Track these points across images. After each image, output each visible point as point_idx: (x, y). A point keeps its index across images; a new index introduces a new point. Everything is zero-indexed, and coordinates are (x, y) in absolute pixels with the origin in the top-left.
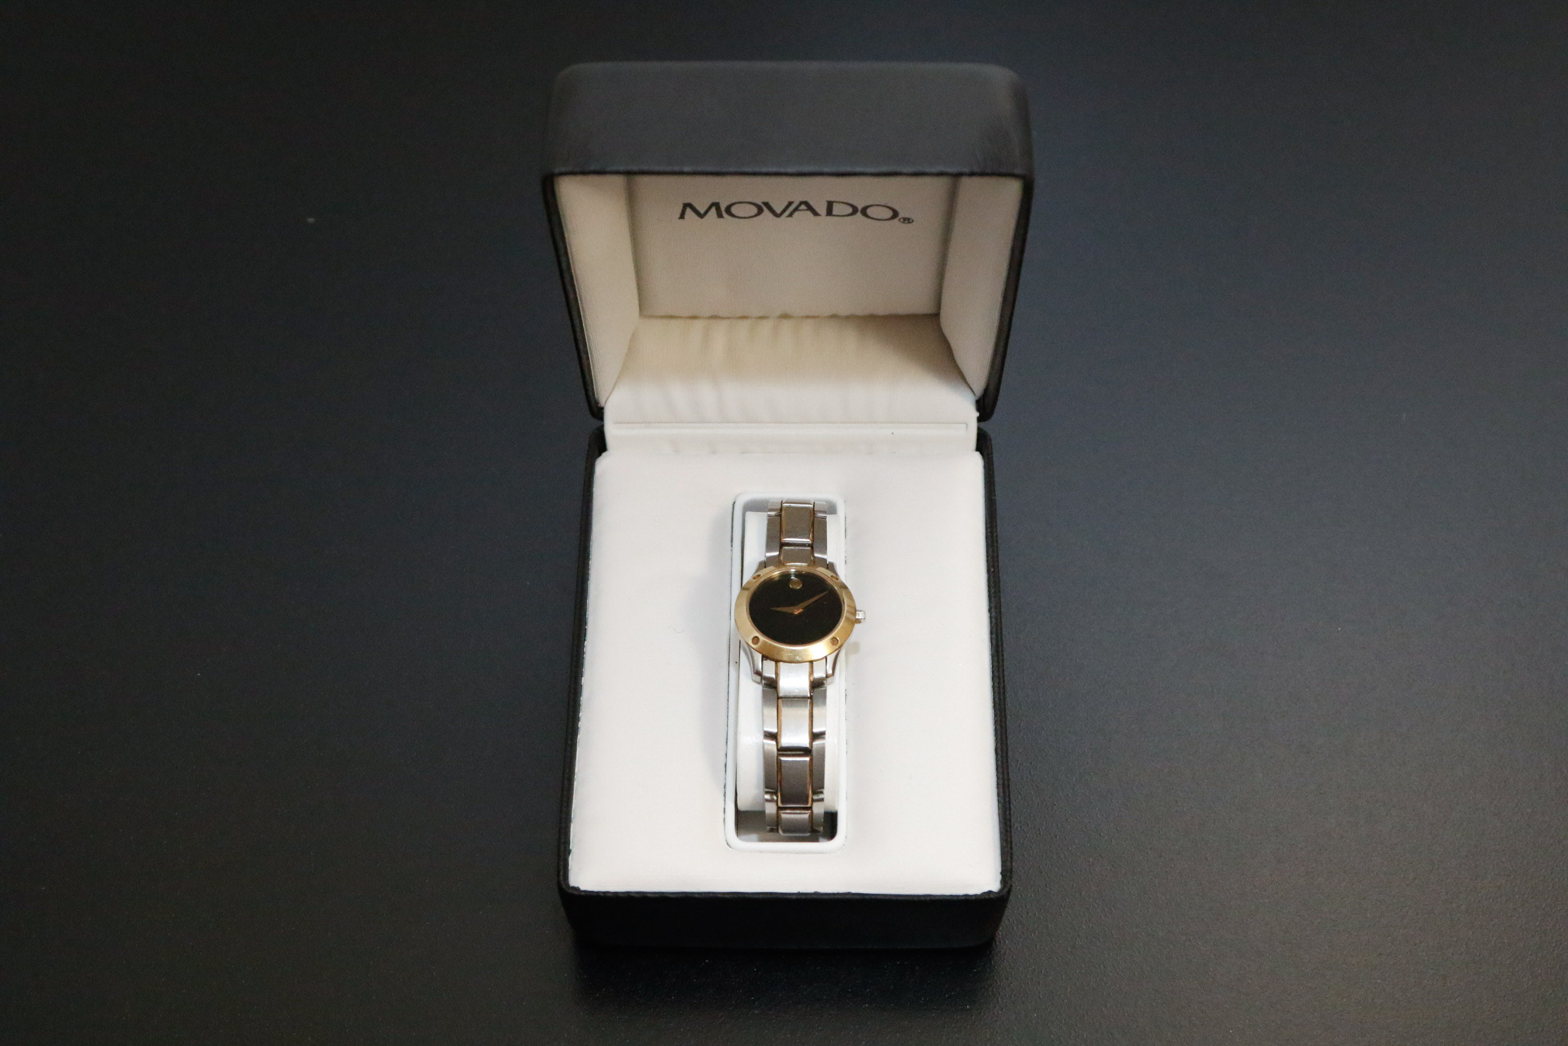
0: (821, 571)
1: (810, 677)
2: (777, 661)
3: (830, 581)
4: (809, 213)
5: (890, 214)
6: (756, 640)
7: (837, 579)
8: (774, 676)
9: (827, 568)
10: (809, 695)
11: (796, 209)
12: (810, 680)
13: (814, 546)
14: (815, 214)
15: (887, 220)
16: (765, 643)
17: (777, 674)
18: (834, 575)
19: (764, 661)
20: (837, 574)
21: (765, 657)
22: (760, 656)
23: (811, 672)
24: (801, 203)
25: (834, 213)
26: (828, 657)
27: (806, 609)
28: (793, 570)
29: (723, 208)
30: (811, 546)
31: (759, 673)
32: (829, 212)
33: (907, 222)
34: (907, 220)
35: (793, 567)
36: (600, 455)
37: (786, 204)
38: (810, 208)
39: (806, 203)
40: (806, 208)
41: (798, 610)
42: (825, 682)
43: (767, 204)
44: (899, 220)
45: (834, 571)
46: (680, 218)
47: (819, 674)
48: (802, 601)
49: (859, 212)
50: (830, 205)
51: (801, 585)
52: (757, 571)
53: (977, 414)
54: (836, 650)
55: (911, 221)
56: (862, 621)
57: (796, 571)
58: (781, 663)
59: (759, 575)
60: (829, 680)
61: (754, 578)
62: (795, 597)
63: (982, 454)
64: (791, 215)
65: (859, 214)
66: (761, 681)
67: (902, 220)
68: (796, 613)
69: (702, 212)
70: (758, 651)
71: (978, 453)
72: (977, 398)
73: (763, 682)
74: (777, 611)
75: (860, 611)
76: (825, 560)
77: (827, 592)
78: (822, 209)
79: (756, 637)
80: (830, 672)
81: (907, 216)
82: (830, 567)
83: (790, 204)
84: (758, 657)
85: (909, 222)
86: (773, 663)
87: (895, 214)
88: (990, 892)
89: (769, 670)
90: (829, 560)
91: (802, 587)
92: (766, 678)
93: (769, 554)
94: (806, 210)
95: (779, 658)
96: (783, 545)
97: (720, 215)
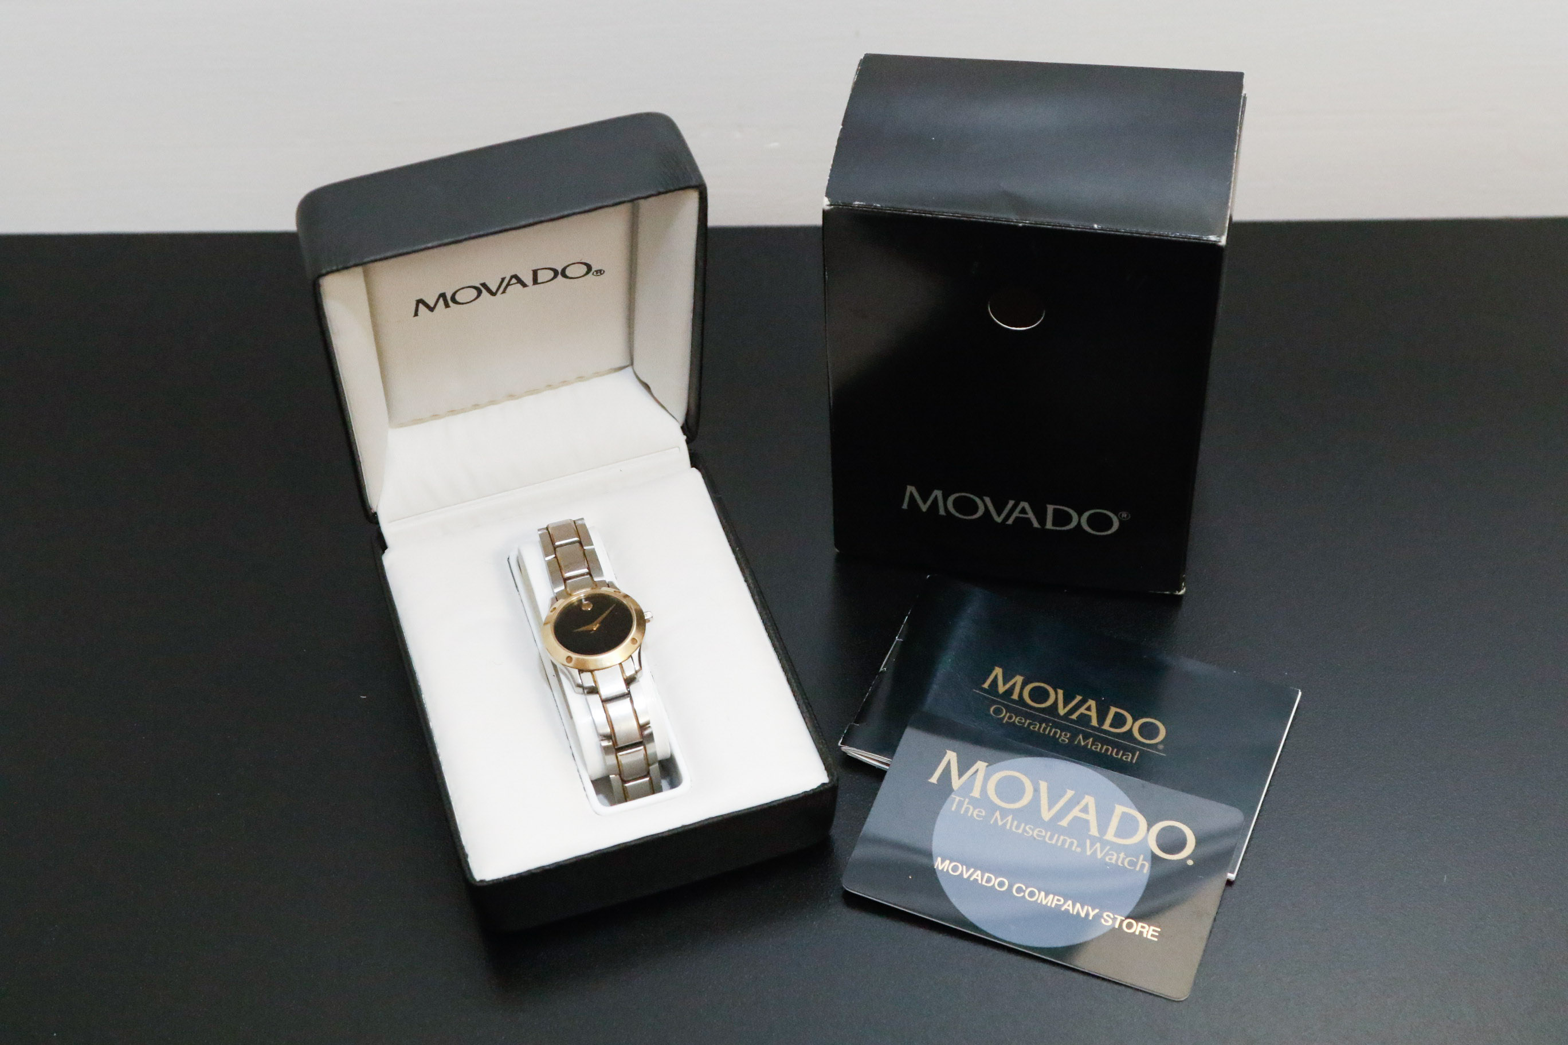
0: (604, 590)
1: (623, 676)
2: (592, 671)
3: (614, 595)
4: (519, 285)
5: (584, 269)
6: (569, 659)
7: (620, 592)
8: (594, 685)
9: (609, 587)
10: (627, 691)
11: (508, 285)
12: (624, 679)
13: (592, 573)
14: (524, 285)
15: (583, 276)
16: (578, 659)
17: (595, 682)
18: (617, 590)
19: (582, 675)
20: (616, 588)
21: (581, 671)
22: (577, 671)
23: (623, 671)
24: (512, 277)
25: (539, 281)
26: (633, 655)
27: (602, 623)
28: (582, 595)
29: (449, 298)
30: (589, 574)
31: (579, 686)
32: (535, 281)
33: (599, 274)
34: (600, 272)
35: (580, 594)
36: (384, 552)
37: (500, 280)
38: (520, 281)
39: (515, 277)
40: (516, 281)
41: (596, 625)
42: (636, 676)
43: (484, 285)
44: (593, 274)
45: (615, 588)
46: (414, 316)
47: (629, 673)
48: (596, 619)
49: (560, 272)
50: (535, 273)
51: (592, 606)
52: (552, 605)
53: (685, 437)
54: (637, 649)
55: (602, 272)
56: (651, 619)
57: (585, 596)
58: (596, 672)
59: (555, 608)
60: (639, 674)
61: (551, 612)
62: (590, 617)
63: (697, 468)
64: (504, 292)
65: (560, 276)
66: (584, 692)
67: (595, 273)
68: (595, 629)
69: (432, 306)
70: (574, 668)
71: (694, 469)
72: (681, 425)
73: (586, 691)
74: (579, 633)
75: (647, 612)
76: (605, 581)
77: (615, 605)
78: (528, 279)
79: (569, 657)
80: (638, 668)
81: (600, 268)
82: (609, 585)
83: (503, 279)
84: (575, 672)
85: (601, 274)
86: (590, 673)
87: (589, 268)
88: (823, 784)
89: (587, 680)
90: (607, 581)
91: (593, 607)
92: (586, 688)
93: (557, 590)
94: (517, 283)
95: (592, 668)
96: (565, 580)
97: (447, 305)
